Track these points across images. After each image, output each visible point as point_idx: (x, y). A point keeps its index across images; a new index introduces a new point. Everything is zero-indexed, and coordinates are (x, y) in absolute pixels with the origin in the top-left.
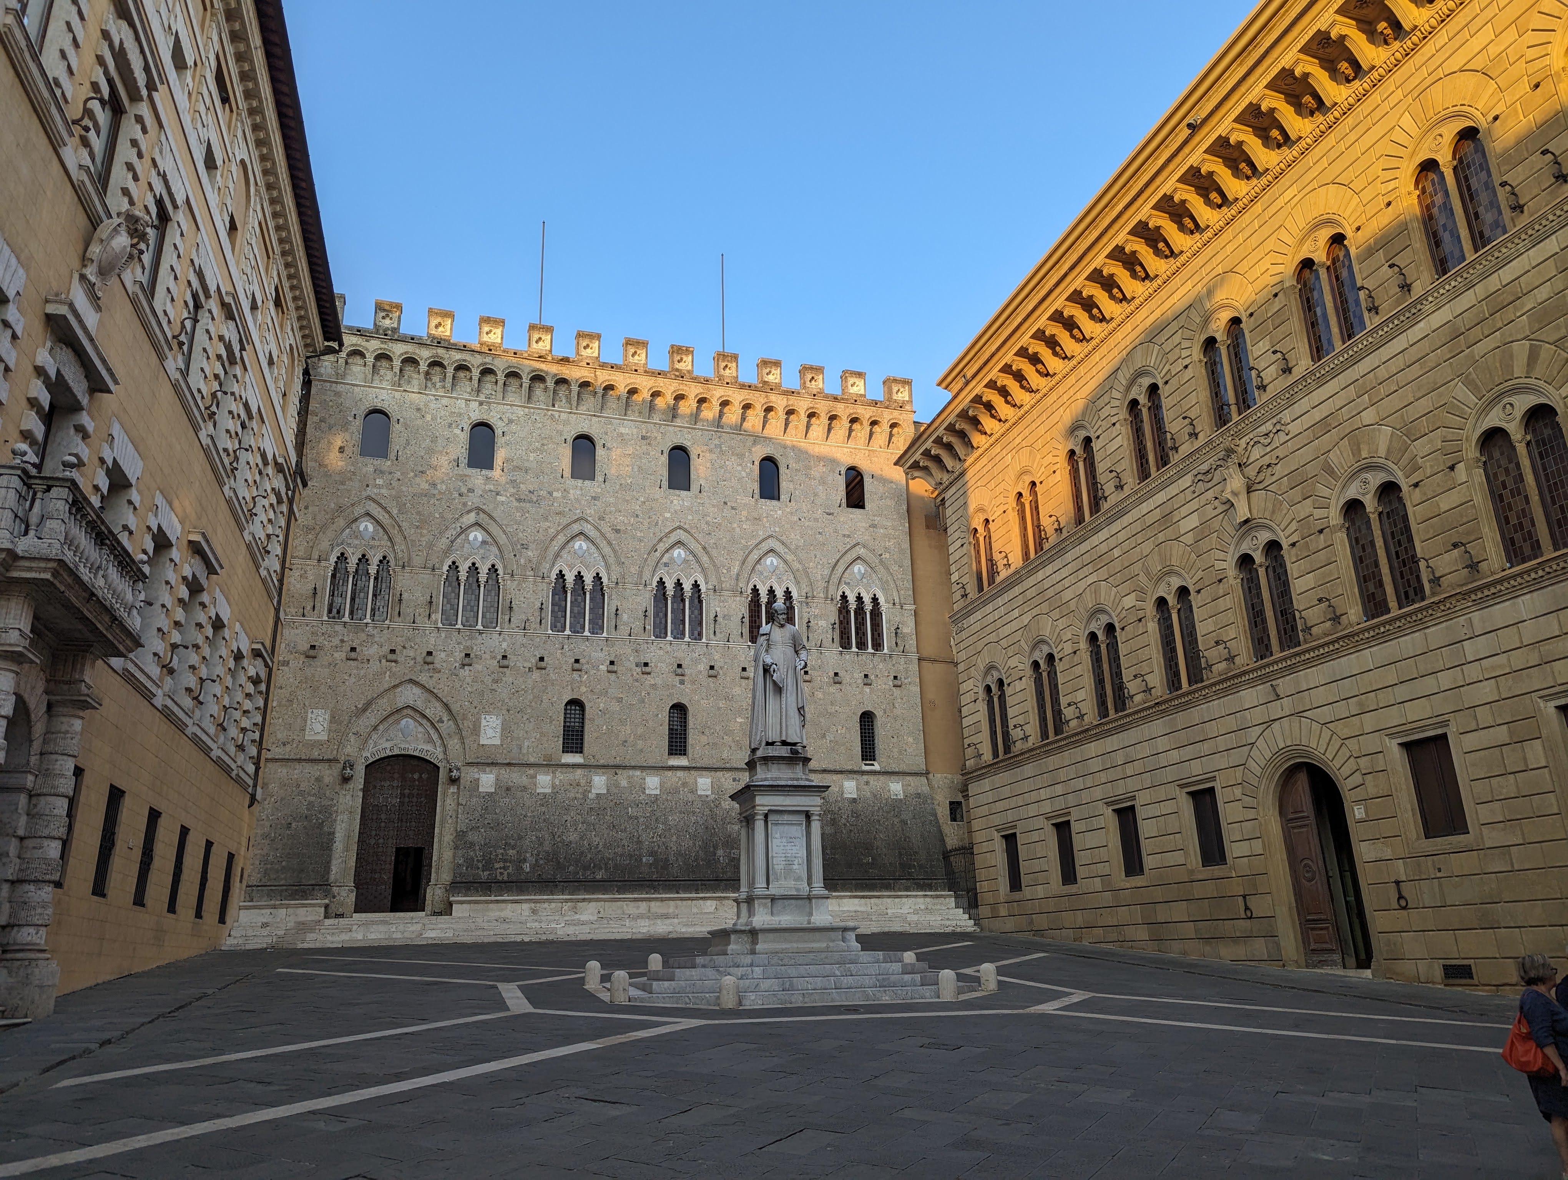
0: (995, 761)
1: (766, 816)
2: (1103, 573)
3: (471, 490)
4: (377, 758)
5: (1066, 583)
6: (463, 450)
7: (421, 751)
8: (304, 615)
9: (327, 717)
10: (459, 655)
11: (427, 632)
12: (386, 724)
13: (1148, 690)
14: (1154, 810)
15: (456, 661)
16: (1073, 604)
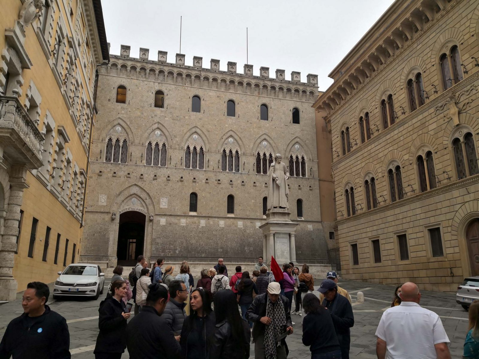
0: (349, 217)
1: (274, 235)
2: (395, 147)
3: (156, 116)
4: (124, 212)
5: (381, 150)
6: (153, 101)
7: (139, 210)
8: (97, 160)
9: (106, 197)
10: (153, 176)
11: (141, 167)
12: (127, 200)
13: (413, 191)
14: (414, 236)
15: (151, 178)
16: (382, 159)
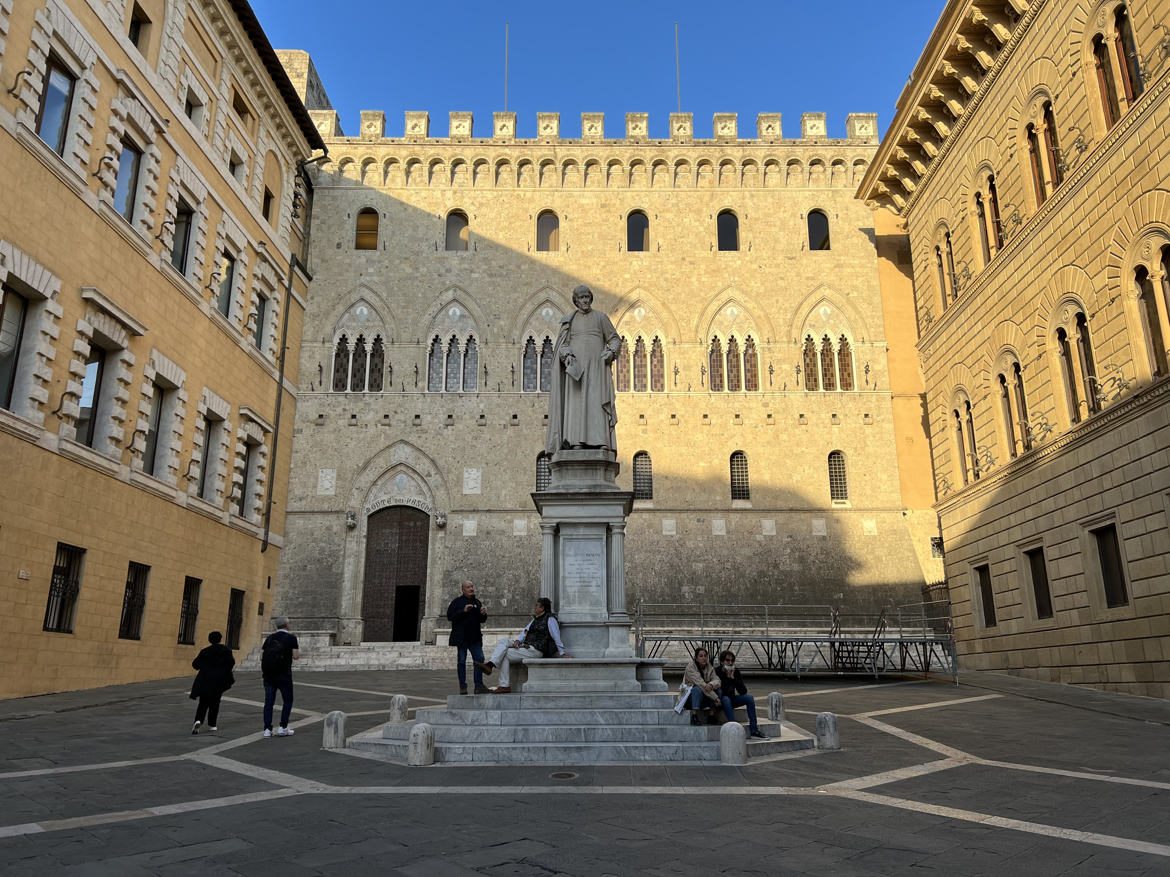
0: (964, 489)
1: (556, 530)
2: (1070, 255)
3: (448, 271)
4: (377, 509)
5: (1030, 277)
6: (441, 236)
7: (414, 501)
8: (313, 390)
9: (334, 475)
10: (443, 417)
11: (415, 398)
12: (383, 480)
14: (1137, 528)
15: (440, 422)
16: (1037, 301)
